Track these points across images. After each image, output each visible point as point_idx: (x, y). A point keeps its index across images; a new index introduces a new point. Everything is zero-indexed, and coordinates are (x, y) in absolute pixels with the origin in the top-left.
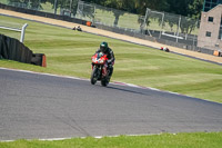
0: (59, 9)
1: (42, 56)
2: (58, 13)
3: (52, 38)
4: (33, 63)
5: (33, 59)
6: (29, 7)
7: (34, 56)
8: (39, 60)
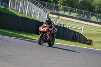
0: (99, 19)
1: (91, 41)
2: (99, 21)
3: (96, 33)
4: (87, 44)
5: (87, 42)
6: (86, 18)
7: (88, 40)
8: (90, 43)
